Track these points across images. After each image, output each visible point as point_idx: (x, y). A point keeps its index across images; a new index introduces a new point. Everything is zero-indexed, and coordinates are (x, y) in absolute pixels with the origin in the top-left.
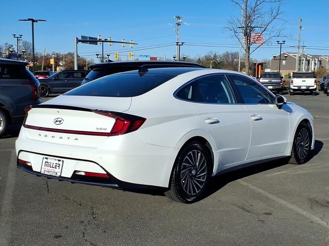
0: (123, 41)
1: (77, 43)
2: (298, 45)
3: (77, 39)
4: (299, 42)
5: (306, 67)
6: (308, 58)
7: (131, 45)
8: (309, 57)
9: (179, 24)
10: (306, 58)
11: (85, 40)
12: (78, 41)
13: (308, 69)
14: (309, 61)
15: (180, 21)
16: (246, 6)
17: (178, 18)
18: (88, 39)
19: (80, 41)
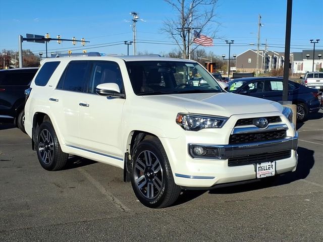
0: (73, 39)
1: (22, 42)
2: (258, 43)
3: (22, 37)
4: (259, 40)
5: (273, 65)
6: (275, 56)
7: (82, 43)
8: (275, 54)
9: (135, 21)
10: (273, 56)
11: (30, 38)
12: (23, 39)
13: (275, 67)
14: (275, 59)
15: (137, 17)
16: (183, 8)
17: (135, 14)
18: (34, 37)
19: (25, 39)
